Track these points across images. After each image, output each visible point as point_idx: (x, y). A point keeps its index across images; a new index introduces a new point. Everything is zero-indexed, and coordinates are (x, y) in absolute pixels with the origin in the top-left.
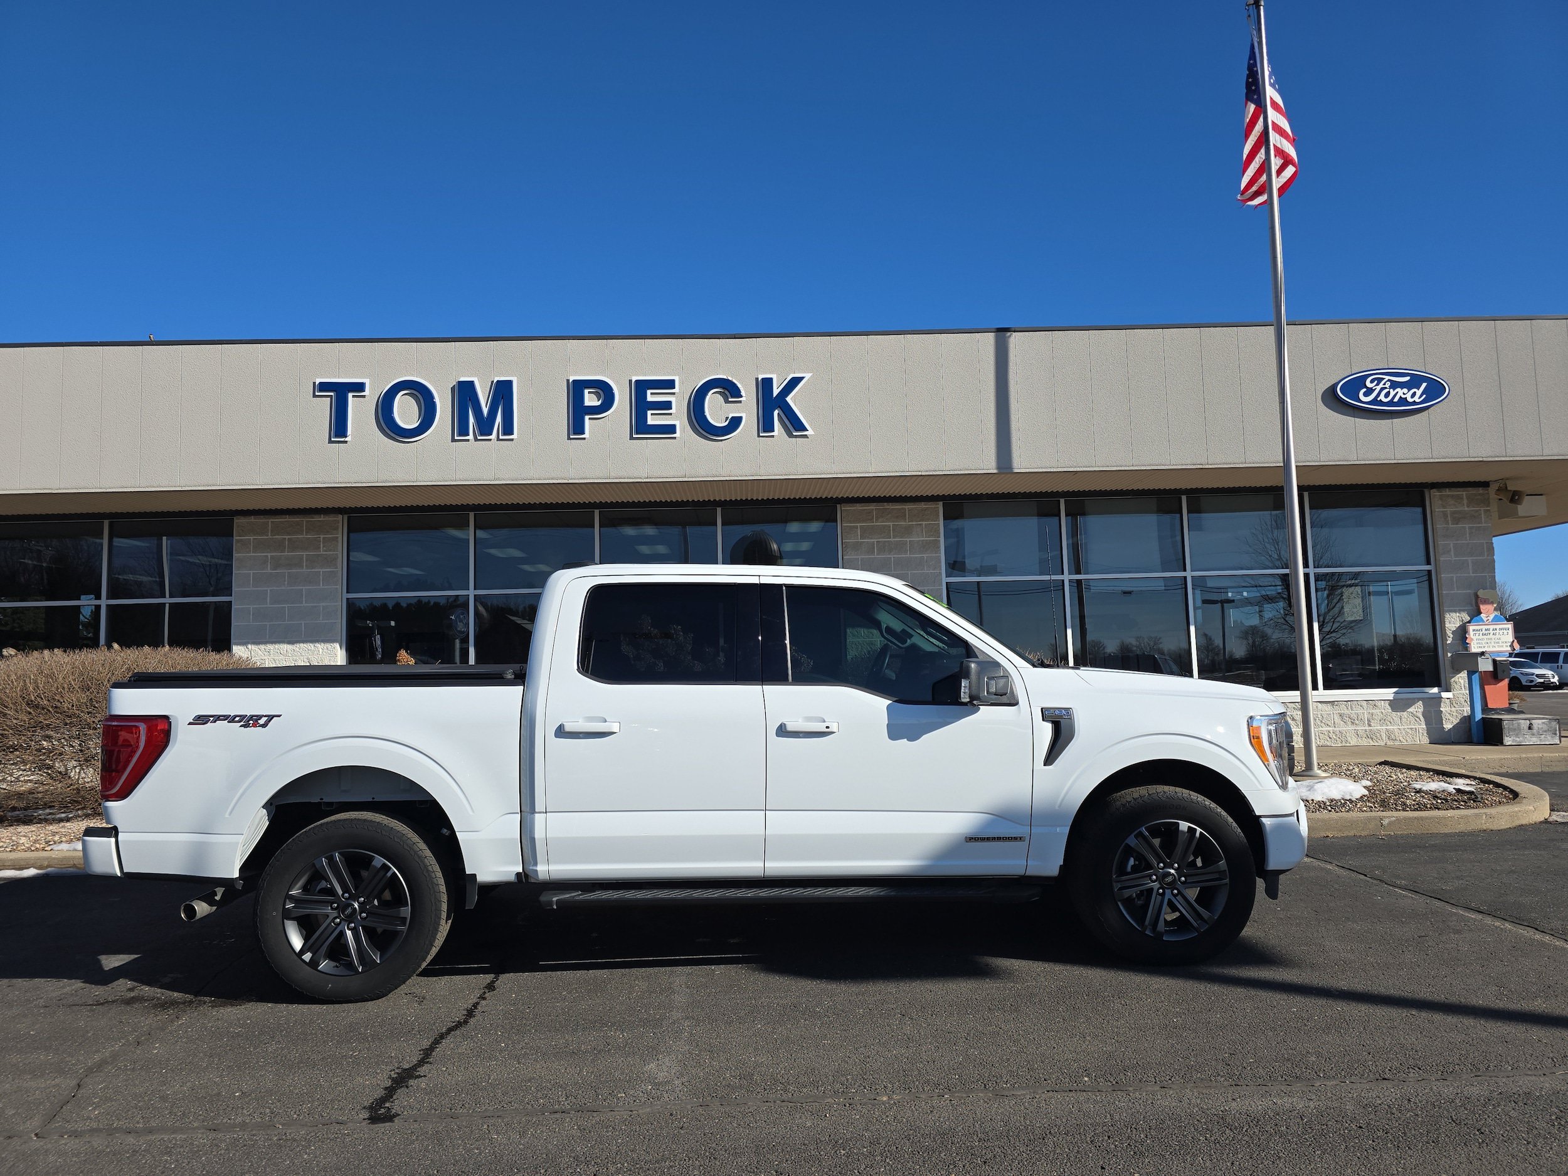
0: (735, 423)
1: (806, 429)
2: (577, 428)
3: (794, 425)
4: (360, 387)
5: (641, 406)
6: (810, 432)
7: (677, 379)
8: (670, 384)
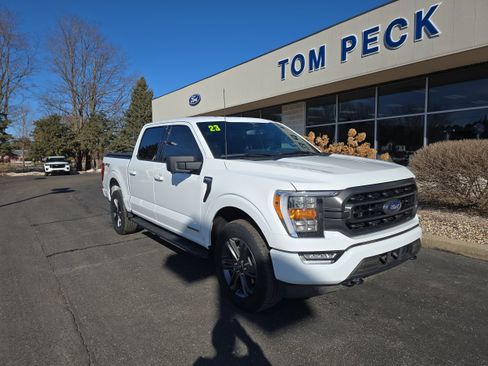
0: (404, 38)
1: (437, 32)
2: (343, 58)
3: (432, 31)
4: (287, 60)
5: (366, 41)
6: (440, 33)
7: (379, 26)
8: (377, 29)
